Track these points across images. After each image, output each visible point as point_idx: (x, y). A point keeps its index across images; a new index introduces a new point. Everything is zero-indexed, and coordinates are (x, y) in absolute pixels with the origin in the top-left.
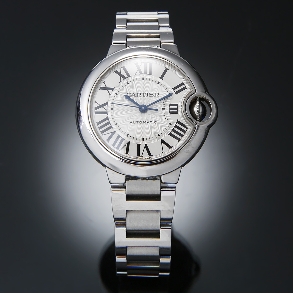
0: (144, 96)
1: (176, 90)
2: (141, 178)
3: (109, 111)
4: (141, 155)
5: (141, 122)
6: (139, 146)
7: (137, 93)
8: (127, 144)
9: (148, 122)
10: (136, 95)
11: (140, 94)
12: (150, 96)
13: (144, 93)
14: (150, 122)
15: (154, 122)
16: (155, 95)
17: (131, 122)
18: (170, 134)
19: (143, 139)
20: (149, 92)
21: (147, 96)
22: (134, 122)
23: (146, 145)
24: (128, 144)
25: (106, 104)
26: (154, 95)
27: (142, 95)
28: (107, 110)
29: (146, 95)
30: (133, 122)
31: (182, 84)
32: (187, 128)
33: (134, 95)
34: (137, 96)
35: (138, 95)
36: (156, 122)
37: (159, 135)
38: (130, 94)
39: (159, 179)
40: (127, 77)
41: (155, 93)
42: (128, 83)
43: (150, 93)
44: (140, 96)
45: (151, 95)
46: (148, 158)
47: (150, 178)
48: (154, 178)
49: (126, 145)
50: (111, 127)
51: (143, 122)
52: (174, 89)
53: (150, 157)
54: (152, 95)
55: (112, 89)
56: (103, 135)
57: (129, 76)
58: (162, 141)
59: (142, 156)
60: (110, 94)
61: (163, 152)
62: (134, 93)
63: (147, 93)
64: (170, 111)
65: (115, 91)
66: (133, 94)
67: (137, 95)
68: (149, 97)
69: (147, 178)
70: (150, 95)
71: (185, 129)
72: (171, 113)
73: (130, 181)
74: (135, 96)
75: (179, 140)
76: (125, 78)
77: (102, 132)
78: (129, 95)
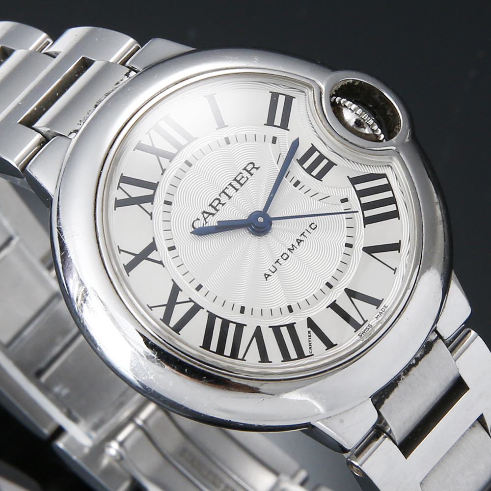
0: (230, 197)
1: (278, 121)
2: (402, 374)
3: (199, 298)
4: (361, 322)
5: (285, 257)
6: (334, 306)
7: (211, 205)
8: (310, 329)
9: (299, 241)
10: (213, 211)
11: (220, 201)
12: (242, 185)
13: (223, 192)
14: (302, 238)
15: (309, 229)
16: (249, 172)
17: (267, 276)
18: (368, 221)
19: (329, 285)
20: (230, 180)
21: (237, 190)
22: (273, 270)
23: (347, 290)
24: (311, 324)
25: (176, 290)
26: (245, 174)
27: (224, 198)
28: (191, 301)
29: (231, 191)
30: (269, 273)
31: (275, 96)
32: (384, 176)
33: (210, 214)
34: (217, 211)
35: (216, 205)
36: (313, 226)
37: (349, 246)
38: (198, 219)
39: (436, 339)
40: (151, 192)
41: (245, 169)
42: (168, 203)
43: (235, 179)
44: (223, 204)
45: (241, 182)
46: (381, 313)
47: (418, 355)
48: (428, 347)
49: (309, 332)
50: (240, 327)
51: (288, 252)
52: (270, 122)
53: (382, 306)
54: (243, 177)
55: (152, 247)
56: (243, 359)
57: (153, 186)
58: (370, 250)
59: (365, 322)
60: (161, 263)
61: (395, 270)
62: (204, 212)
63: (230, 184)
64: (315, 173)
65: (162, 245)
66: (206, 215)
67: (215, 208)
68: (241, 189)
69: (414, 361)
70: (238, 182)
71: (382, 182)
72: (319, 177)
73: (386, 401)
74: (213, 214)
75: (395, 214)
76: (150, 199)
77: (234, 355)
78: (198, 225)
